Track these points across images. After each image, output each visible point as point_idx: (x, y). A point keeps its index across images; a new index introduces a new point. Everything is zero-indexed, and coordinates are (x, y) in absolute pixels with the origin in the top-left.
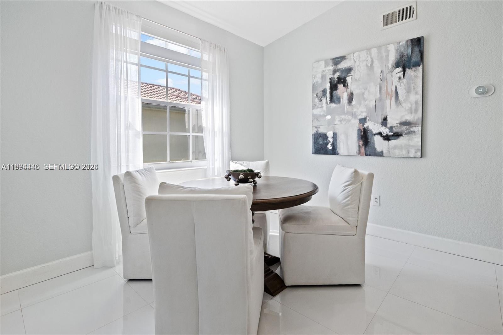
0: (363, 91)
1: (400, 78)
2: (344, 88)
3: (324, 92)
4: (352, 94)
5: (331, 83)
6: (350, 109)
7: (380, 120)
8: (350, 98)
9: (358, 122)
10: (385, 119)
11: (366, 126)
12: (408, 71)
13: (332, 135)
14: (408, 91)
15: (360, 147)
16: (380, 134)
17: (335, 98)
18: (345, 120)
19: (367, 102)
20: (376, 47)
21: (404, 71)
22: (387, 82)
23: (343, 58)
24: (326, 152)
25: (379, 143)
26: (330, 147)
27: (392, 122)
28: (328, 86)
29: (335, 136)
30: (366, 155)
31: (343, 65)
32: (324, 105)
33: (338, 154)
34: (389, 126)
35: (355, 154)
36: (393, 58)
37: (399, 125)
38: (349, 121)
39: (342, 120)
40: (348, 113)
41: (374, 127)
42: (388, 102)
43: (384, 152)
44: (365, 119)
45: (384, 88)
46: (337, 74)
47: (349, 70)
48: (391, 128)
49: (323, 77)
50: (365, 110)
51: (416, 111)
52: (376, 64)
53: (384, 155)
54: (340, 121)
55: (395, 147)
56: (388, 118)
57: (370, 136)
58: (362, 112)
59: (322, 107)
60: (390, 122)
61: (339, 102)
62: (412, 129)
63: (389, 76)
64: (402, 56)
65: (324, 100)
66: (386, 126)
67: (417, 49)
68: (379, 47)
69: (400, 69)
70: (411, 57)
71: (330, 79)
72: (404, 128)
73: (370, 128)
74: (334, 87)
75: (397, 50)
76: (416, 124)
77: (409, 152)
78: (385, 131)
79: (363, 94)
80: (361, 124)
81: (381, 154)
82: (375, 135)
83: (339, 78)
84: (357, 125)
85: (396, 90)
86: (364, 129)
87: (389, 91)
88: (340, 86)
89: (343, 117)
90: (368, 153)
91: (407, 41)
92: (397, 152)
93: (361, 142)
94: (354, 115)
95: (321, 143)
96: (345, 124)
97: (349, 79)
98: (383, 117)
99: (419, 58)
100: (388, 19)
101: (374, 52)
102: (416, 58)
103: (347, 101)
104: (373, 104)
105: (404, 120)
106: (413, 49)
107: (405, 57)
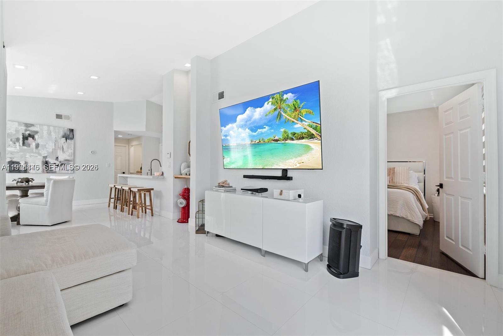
0: (45, 144)
1: (64, 142)
2: (33, 140)
3: (18, 140)
4: (38, 144)
5: (23, 135)
6: (37, 151)
7: (55, 158)
9: (42, 157)
10: (57, 158)
12: (68, 140)
13: (24, 163)
14: (68, 148)
17: (26, 144)
18: (33, 156)
19: (48, 149)
20: (53, 126)
21: (66, 140)
22: (58, 143)
23: (32, 125)
24: (19, 172)
28: (21, 137)
29: (26, 163)
30: (47, 173)
31: (33, 129)
32: (18, 146)
33: (28, 173)
34: (59, 161)
35: (41, 172)
36: (62, 134)
37: (64, 161)
38: (36, 157)
39: (32, 156)
40: (35, 153)
41: (51, 160)
42: (59, 151)
44: (47, 156)
45: (57, 145)
46: (28, 132)
47: (37, 132)
48: (60, 162)
49: (17, 131)
50: (46, 153)
51: (71, 156)
52: (53, 134)
53: (57, 172)
54: (30, 156)
58: (45, 153)
59: (15, 147)
60: (60, 159)
61: (30, 146)
62: (70, 163)
63: (59, 140)
64: (65, 134)
65: (17, 144)
66: (58, 160)
67: (72, 133)
69: (65, 139)
70: (69, 135)
71: (23, 133)
72: (66, 162)
73: (49, 161)
74: (25, 138)
75: (63, 131)
76: (71, 161)
78: (57, 163)
79: (45, 145)
80: (44, 159)
81: (55, 172)
83: (29, 134)
84: (42, 159)
85: (63, 146)
86: (46, 161)
87: (59, 146)
88: (30, 139)
89: (32, 154)
91: (68, 129)
92: (63, 171)
94: (40, 154)
96: (34, 158)
97: (36, 137)
98: (56, 157)
99: (72, 137)
100: (59, 117)
101: (52, 128)
102: (71, 136)
103: (35, 147)
104: (51, 150)
105: (66, 159)
106: (70, 133)
107: (67, 135)
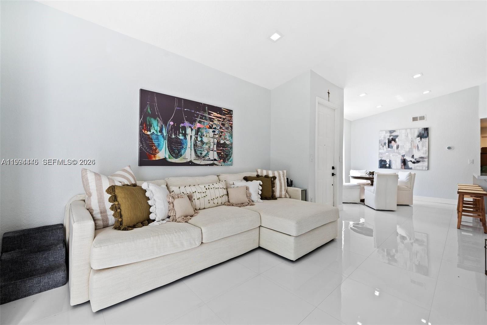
1: (419, 141)
2: (395, 143)
3: (385, 144)
4: (398, 145)
5: (388, 140)
6: (397, 151)
7: (411, 156)
8: (398, 147)
9: (401, 156)
10: (413, 156)
11: (405, 158)
12: (422, 139)
13: (389, 161)
14: (423, 146)
15: (402, 165)
16: (411, 161)
17: (390, 146)
19: (405, 149)
20: (409, 129)
21: (421, 139)
22: (414, 142)
23: (394, 131)
24: (386, 167)
25: (410, 165)
26: (388, 165)
28: (387, 141)
29: (390, 161)
30: (405, 169)
31: (394, 134)
32: (385, 149)
33: (391, 168)
34: (415, 158)
35: (400, 168)
36: (416, 134)
37: (419, 158)
38: (397, 155)
40: (396, 152)
41: (408, 158)
42: (414, 150)
43: (413, 168)
44: (404, 155)
45: (413, 145)
46: (391, 137)
47: (397, 136)
48: (416, 159)
49: (385, 138)
51: (426, 153)
52: (409, 135)
53: (413, 169)
54: (393, 155)
55: (417, 166)
56: (414, 156)
57: (406, 162)
58: (403, 153)
60: (415, 157)
61: (392, 148)
62: (424, 160)
63: (414, 140)
64: (420, 133)
65: (385, 147)
66: (413, 158)
67: (426, 132)
68: (411, 129)
69: (419, 138)
70: (424, 134)
71: (388, 139)
72: (421, 159)
73: (407, 159)
74: (390, 142)
75: (418, 131)
76: (426, 158)
77: (423, 168)
78: (413, 160)
79: (403, 146)
80: (403, 157)
81: (411, 169)
82: (409, 161)
83: (392, 139)
85: (418, 145)
86: (404, 159)
87: (415, 146)
88: (393, 142)
89: (394, 154)
90: (406, 168)
91: (422, 128)
92: (418, 168)
93: (403, 164)
94: (399, 154)
95: (383, 164)
96: (395, 157)
97: (397, 140)
98: (412, 155)
99: (427, 135)
100: (415, 119)
101: (408, 131)
102: (426, 135)
103: (396, 148)
104: (408, 150)
105: (421, 156)
106: (424, 131)
107: (421, 134)
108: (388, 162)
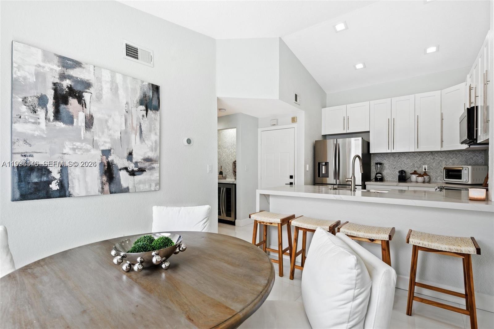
0: (107, 117)
1: (143, 116)
2: (79, 106)
3: (42, 101)
4: (92, 117)
5: (55, 90)
6: (88, 135)
7: (126, 155)
8: (89, 122)
9: (100, 153)
10: (131, 154)
11: (110, 159)
12: (150, 112)
13: (59, 168)
14: (150, 130)
15: (103, 184)
16: (126, 169)
17: (63, 114)
18: (81, 149)
19: (111, 132)
20: (121, 74)
21: (147, 111)
22: (132, 115)
23: (77, 64)
24: (49, 195)
25: (124, 178)
26: (54, 186)
27: (137, 157)
28: (50, 95)
29: (64, 169)
30: (111, 193)
31: (78, 74)
32: (42, 120)
33: (70, 195)
34: (134, 161)
35: (97, 193)
36: (138, 94)
37: (143, 161)
38: (88, 151)
39: (77, 148)
40: (85, 140)
41: (119, 161)
42: (133, 136)
43: (130, 188)
44: (109, 151)
45: (129, 122)
46: (66, 83)
47: (87, 85)
48: (136, 163)
49: (40, 76)
50: (108, 140)
51: (155, 150)
52: (121, 92)
53: (130, 191)
54: (74, 149)
55: (140, 182)
56: (133, 153)
57: (114, 169)
58: (105, 142)
59: (37, 123)
60: (135, 157)
61: (72, 123)
62: (153, 166)
63: (134, 110)
64: (145, 96)
65: (41, 113)
66: (131, 161)
67: (156, 96)
68: (124, 76)
69: (143, 108)
70: (152, 100)
71: (54, 84)
72: (147, 164)
73: (115, 162)
74: (61, 99)
75: (141, 89)
76: (155, 161)
77: (150, 186)
78: (131, 167)
79: (107, 121)
80: (105, 157)
81: (127, 190)
82: (120, 170)
83: (70, 88)
84: (100, 158)
85: (141, 126)
86: (108, 163)
87: (134, 125)
88: (73, 102)
89: (78, 144)
90: (113, 190)
91: (149, 84)
92: (142, 187)
93: (105, 179)
94: (94, 144)
95: (36, 180)
96: (82, 154)
97: (86, 96)
98: (129, 151)
99: (157, 104)
100: (132, 52)
101: (119, 78)
102: (155, 103)
103: (84, 124)
104: (117, 135)
105: (146, 156)
106: (153, 93)
107: (147, 98)
108: (55, 173)
